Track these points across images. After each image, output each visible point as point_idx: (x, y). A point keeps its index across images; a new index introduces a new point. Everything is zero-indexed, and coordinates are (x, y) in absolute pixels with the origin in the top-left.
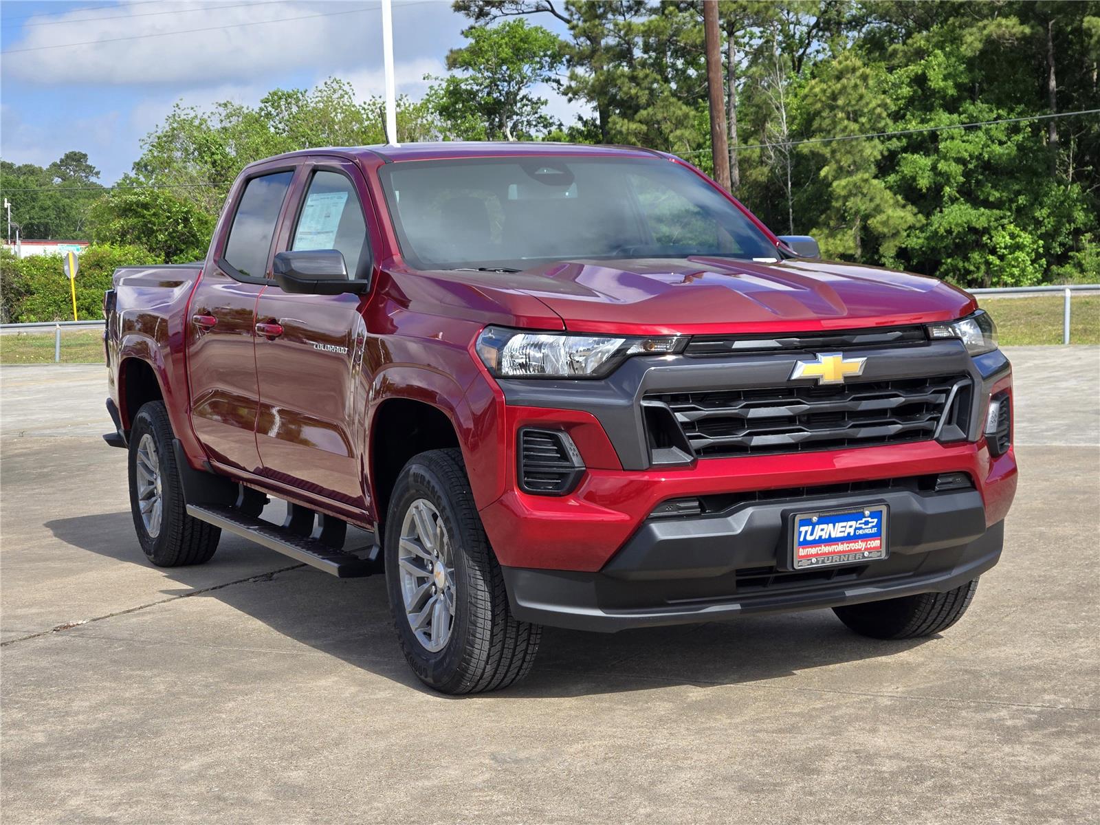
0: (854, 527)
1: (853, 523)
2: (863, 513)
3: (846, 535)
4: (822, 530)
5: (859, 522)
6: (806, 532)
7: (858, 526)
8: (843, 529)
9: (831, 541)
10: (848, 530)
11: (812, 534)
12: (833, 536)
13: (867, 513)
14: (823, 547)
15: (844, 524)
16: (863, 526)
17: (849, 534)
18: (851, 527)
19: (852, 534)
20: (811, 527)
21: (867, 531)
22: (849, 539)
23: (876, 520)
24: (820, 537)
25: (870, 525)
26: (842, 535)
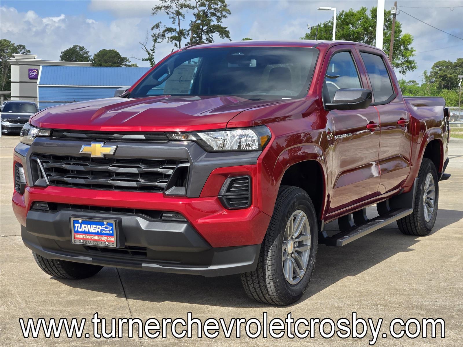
0: (100, 229)
1: (100, 227)
2: (103, 222)
3: (97, 232)
4: (85, 227)
5: (103, 227)
6: (78, 227)
7: (102, 228)
8: (95, 229)
9: (89, 233)
10: (97, 230)
11: (80, 228)
12: (90, 231)
13: (105, 223)
14: (86, 236)
15: (95, 226)
16: (105, 229)
17: (98, 231)
18: (99, 228)
19: (100, 232)
20: (80, 225)
21: (107, 232)
22: (97, 234)
23: (111, 227)
24: (85, 230)
25: (108, 229)
26: (94, 231)
